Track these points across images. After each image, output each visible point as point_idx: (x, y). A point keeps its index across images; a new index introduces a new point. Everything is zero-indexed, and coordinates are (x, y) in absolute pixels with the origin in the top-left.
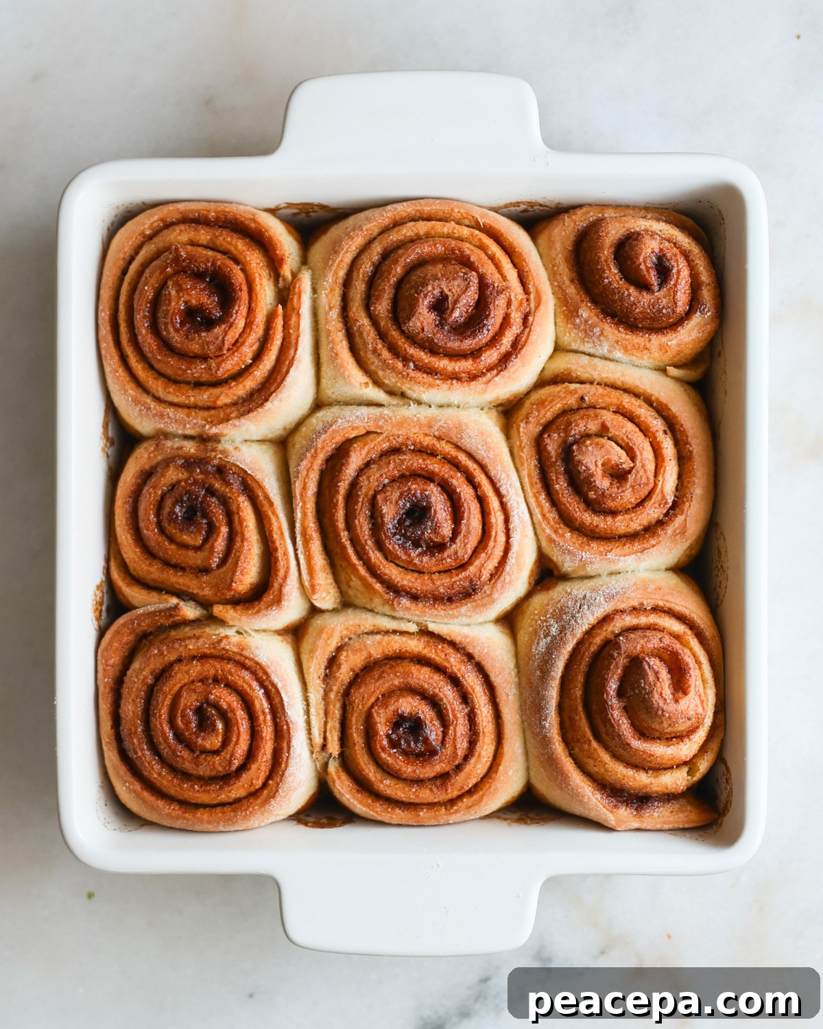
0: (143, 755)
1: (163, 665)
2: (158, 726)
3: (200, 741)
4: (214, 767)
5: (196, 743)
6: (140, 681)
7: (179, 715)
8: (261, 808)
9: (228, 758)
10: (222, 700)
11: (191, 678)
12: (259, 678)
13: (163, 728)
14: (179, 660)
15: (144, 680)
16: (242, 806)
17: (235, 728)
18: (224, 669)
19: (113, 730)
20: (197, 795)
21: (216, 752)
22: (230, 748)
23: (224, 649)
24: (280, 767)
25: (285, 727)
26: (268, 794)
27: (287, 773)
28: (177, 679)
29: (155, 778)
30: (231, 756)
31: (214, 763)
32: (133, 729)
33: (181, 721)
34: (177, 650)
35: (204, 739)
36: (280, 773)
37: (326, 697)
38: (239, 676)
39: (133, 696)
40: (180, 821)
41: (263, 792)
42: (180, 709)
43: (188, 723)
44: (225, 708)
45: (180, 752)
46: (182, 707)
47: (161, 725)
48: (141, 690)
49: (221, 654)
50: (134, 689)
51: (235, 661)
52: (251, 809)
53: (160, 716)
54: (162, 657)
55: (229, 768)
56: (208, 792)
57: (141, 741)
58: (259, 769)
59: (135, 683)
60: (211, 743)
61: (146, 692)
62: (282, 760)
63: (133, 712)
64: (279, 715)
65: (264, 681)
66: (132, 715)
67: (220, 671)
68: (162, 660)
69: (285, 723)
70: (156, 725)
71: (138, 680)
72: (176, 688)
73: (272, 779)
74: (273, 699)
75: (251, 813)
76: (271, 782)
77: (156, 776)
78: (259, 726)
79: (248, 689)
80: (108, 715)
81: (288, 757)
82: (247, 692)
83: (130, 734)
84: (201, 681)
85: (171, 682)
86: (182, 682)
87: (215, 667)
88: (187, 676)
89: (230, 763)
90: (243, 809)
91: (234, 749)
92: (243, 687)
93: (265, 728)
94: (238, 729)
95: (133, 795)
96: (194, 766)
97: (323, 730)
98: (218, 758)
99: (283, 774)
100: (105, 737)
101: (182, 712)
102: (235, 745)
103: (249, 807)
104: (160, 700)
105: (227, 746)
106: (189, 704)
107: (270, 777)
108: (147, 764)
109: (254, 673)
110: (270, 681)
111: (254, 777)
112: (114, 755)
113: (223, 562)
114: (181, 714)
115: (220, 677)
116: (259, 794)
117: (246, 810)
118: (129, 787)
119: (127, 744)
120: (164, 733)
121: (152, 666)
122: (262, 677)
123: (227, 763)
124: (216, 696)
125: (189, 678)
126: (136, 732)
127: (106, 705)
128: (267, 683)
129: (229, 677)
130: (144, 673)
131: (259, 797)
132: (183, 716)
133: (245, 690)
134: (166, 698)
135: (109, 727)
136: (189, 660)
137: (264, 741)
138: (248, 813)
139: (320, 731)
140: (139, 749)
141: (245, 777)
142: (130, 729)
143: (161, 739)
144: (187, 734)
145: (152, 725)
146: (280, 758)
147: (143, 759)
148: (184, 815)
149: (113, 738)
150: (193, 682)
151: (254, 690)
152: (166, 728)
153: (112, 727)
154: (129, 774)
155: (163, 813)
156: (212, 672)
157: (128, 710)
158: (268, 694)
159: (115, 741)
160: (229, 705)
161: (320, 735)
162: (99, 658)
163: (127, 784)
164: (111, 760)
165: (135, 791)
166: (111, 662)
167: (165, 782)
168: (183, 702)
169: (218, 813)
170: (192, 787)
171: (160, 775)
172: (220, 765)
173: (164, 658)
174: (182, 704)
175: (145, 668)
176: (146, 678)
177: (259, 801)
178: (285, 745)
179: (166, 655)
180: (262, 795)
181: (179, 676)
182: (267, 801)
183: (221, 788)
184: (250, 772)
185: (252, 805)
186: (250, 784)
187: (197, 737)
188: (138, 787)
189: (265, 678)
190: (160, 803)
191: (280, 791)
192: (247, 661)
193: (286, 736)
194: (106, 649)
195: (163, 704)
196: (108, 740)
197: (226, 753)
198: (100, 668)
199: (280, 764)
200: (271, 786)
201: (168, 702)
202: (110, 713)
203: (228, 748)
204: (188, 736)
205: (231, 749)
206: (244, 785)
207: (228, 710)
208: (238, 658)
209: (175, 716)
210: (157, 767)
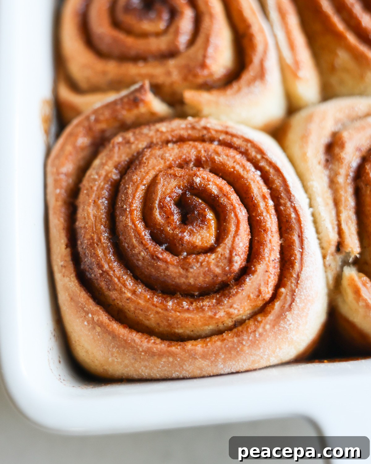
0: (111, 268)
1: (130, 156)
2: (130, 224)
3: (187, 237)
4: (210, 270)
5: (182, 239)
6: (102, 178)
7: (157, 206)
8: (274, 326)
9: (227, 255)
10: (211, 183)
11: (168, 163)
12: (253, 159)
13: (135, 226)
14: (150, 146)
15: (106, 176)
16: (247, 327)
17: (233, 215)
18: (208, 149)
19: (68, 250)
20: (187, 315)
21: (211, 250)
22: (228, 241)
23: (205, 128)
24: (293, 267)
25: (293, 215)
26: (282, 307)
27: (303, 276)
28: (149, 165)
29: (128, 299)
30: (231, 252)
31: (209, 263)
32: (95, 237)
33: (160, 214)
34: (147, 135)
35: (191, 233)
36: (295, 276)
37: (333, 183)
38: (227, 156)
39: (94, 196)
40: (164, 360)
41: (274, 305)
42: (158, 199)
43: (168, 216)
44: (216, 193)
45: (162, 254)
46: (159, 196)
47: (134, 223)
48: (103, 189)
49: (201, 134)
50: (95, 188)
51: (219, 141)
52: (260, 330)
53: (131, 212)
54: (127, 145)
55: (230, 268)
56: (202, 309)
57: (107, 251)
58: (267, 271)
59: (95, 180)
60: (202, 238)
61: (109, 191)
62: (295, 259)
63: (95, 217)
64: (282, 201)
65: (258, 161)
66: (93, 220)
67: (203, 151)
68: (128, 150)
69: (292, 210)
70: (126, 226)
71: (99, 177)
72: (149, 178)
73: (284, 286)
74: (273, 182)
75: (261, 335)
76: (283, 290)
77: (129, 295)
78: (261, 214)
79: (241, 171)
80: (62, 231)
81: (302, 254)
82: (240, 175)
83: (92, 245)
84: (181, 166)
85: (143, 170)
86: (157, 168)
87: (196, 148)
88: (162, 162)
89: (230, 261)
90: (250, 331)
91: (233, 241)
92: (234, 168)
93: (268, 216)
94: (236, 216)
95: (98, 329)
96: (181, 271)
97: (336, 223)
98: (213, 256)
99: (298, 276)
100: (59, 260)
101: (160, 202)
102: (234, 237)
103: (257, 327)
104: (130, 191)
105: (224, 239)
106: (169, 191)
107: (280, 284)
108: (116, 280)
109: (245, 154)
110: (267, 160)
111: (262, 283)
112: (70, 281)
113: (192, 42)
114: (159, 204)
115: (204, 159)
116: (268, 309)
117: (255, 331)
118: (93, 318)
119: (87, 261)
120: (137, 231)
121: (116, 158)
122: (256, 157)
123: (225, 261)
124: (203, 178)
125: (165, 163)
126: (100, 240)
127: (59, 220)
128: (262, 164)
129: (216, 157)
130: (106, 167)
131: (270, 312)
132: (161, 207)
133: (238, 171)
134: (137, 188)
135: (64, 246)
136: (162, 145)
137: (269, 233)
138: (257, 335)
139: (332, 224)
140: (106, 261)
141: (250, 282)
142: (92, 238)
143: (134, 240)
144: (169, 229)
145: (120, 226)
146: (291, 256)
147: (111, 273)
148: (170, 349)
149: (69, 258)
150: (170, 167)
151: (248, 171)
152: (140, 226)
153: (67, 246)
154: (91, 301)
155: (141, 350)
156: (193, 155)
157: (88, 214)
158: (265, 177)
159: (71, 262)
160: (221, 189)
161: (333, 228)
162: (49, 169)
163: (90, 315)
164: (67, 289)
165: (100, 324)
166: (64, 170)
167: (141, 302)
168: (160, 189)
169: (215, 342)
170: (179, 304)
171: (134, 292)
172: (218, 266)
173: (130, 148)
174: (159, 193)
175: (107, 161)
176: (108, 173)
177: (271, 317)
178: (296, 238)
179: (133, 143)
180: (273, 309)
181: (152, 162)
182: (281, 316)
183: (219, 302)
184: (255, 276)
185: (262, 325)
186: (257, 293)
187: (183, 232)
188: (104, 317)
189: (259, 157)
190: (136, 337)
191: (297, 299)
192: (235, 139)
193: (296, 227)
194: (58, 157)
195: (134, 197)
196: (62, 263)
197: (224, 249)
198: (50, 181)
199: (292, 264)
200: (283, 295)
201: (140, 194)
202: (64, 229)
203: (226, 241)
204: (171, 232)
205: (230, 243)
206: (249, 296)
207: (220, 195)
208: (222, 137)
209: (152, 209)
210: (130, 283)
